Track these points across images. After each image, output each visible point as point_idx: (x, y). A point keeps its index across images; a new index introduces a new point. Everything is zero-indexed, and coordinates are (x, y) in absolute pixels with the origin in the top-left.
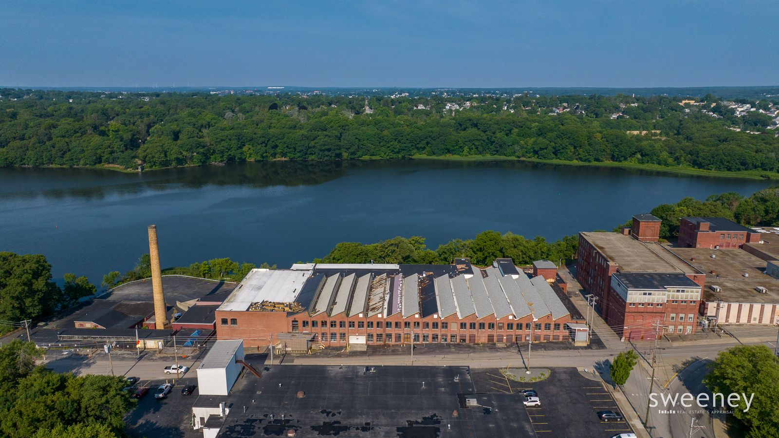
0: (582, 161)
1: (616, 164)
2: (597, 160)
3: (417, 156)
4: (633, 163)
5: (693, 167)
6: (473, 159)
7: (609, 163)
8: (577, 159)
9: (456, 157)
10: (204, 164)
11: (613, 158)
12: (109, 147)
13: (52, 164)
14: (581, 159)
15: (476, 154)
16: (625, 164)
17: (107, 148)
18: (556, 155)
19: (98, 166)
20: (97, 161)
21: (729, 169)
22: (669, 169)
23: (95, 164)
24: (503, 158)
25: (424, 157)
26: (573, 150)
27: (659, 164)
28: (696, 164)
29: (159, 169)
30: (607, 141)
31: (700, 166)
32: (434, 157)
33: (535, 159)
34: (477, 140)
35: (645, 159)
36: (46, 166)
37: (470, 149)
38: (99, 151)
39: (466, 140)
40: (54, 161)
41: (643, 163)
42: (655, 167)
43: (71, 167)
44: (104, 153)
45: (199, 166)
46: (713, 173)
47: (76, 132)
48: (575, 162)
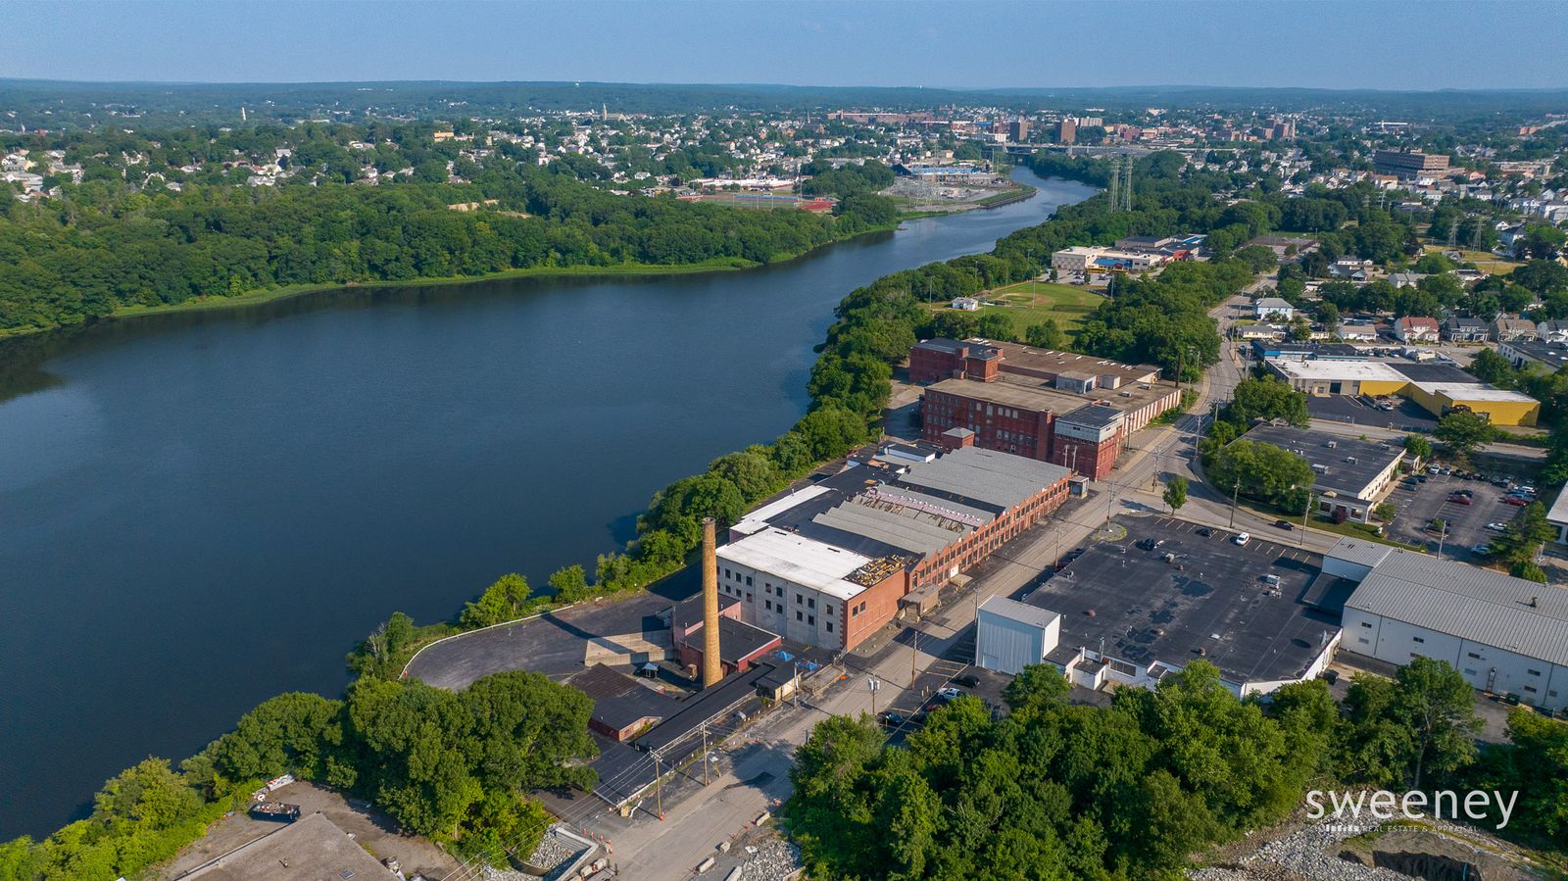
0: (469, 274)
1: (521, 272)
2: (494, 270)
3: (121, 311)
4: (549, 268)
5: (643, 263)
6: (252, 302)
7: (509, 272)
8: (459, 273)
9: (216, 301)
11: (515, 262)
14: (467, 272)
15: (256, 288)
16: (536, 270)
18: (420, 270)
21: (692, 261)
22: (611, 270)
24: (308, 287)
25: (138, 309)
26: (448, 257)
27: (592, 263)
28: (644, 256)
30: (500, 234)
31: (653, 260)
32: (164, 308)
33: (374, 282)
34: (253, 258)
35: (569, 257)
37: (244, 279)
39: (232, 261)
41: (566, 265)
42: (586, 269)
46: (674, 269)
48: (459, 279)
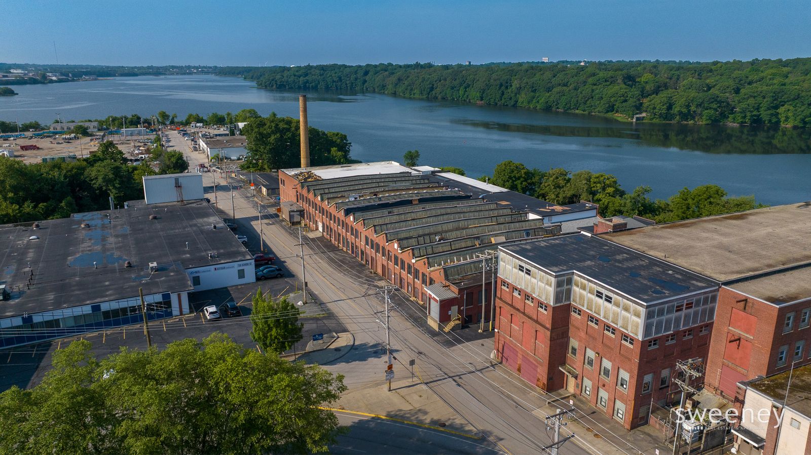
10: (715, 123)
12: (623, 96)
13: (577, 109)
17: (620, 97)
19: (609, 115)
20: (609, 110)
23: (607, 112)
29: (659, 122)
36: (573, 111)
38: (612, 100)
40: (579, 107)
43: (589, 113)
44: (616, 101)
45: (708, 124)
47: (606, 81)
